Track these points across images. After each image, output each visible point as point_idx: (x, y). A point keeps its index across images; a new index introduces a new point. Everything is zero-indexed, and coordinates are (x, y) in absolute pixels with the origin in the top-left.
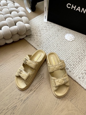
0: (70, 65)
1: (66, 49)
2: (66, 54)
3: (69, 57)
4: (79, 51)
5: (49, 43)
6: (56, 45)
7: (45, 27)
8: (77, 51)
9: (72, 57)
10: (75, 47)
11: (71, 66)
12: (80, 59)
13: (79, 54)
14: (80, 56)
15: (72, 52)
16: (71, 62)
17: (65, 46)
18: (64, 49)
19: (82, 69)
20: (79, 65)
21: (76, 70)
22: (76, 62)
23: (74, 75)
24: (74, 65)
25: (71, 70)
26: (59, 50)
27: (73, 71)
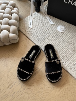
0: (63, 56)
1: (60, 42)
2: (59, 47)
3: (62, 50)
4: (72, 44)
5: (45, 37)
6: (51, 38)
7: (41, 22)
8: (70, 44)
9: (65, 49)
10: (68, 40)
11: (64, 58)
12: (72, 51)
13: (72, 47)
14: (73, 49)
15: (66, 45)
16: (64, 54)
17: (59, 39)
18: (58, 42)
19: (73, 60)
20: (71, 57)
21: (68, 61)
22: (68, 54)
23: (66, 66)
24: (66, 57)
25: (63, 61)
26: (54, 43)
27: (66, 62)
